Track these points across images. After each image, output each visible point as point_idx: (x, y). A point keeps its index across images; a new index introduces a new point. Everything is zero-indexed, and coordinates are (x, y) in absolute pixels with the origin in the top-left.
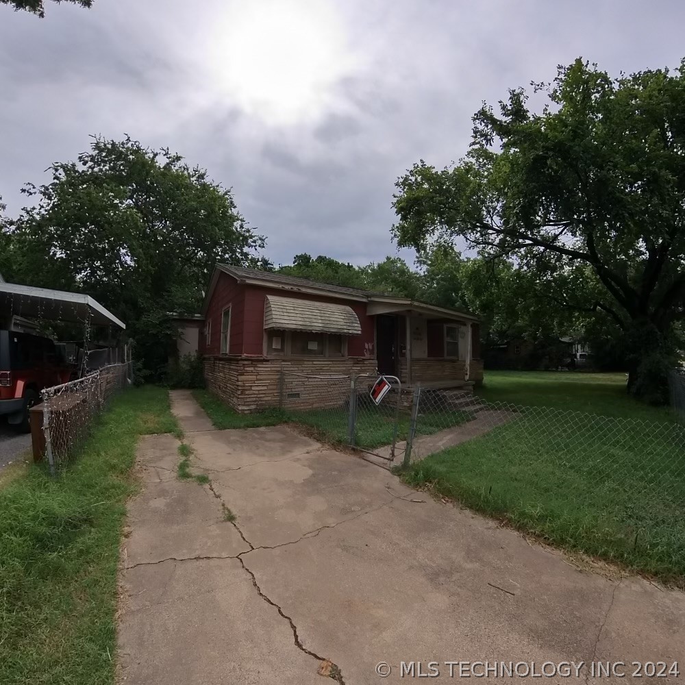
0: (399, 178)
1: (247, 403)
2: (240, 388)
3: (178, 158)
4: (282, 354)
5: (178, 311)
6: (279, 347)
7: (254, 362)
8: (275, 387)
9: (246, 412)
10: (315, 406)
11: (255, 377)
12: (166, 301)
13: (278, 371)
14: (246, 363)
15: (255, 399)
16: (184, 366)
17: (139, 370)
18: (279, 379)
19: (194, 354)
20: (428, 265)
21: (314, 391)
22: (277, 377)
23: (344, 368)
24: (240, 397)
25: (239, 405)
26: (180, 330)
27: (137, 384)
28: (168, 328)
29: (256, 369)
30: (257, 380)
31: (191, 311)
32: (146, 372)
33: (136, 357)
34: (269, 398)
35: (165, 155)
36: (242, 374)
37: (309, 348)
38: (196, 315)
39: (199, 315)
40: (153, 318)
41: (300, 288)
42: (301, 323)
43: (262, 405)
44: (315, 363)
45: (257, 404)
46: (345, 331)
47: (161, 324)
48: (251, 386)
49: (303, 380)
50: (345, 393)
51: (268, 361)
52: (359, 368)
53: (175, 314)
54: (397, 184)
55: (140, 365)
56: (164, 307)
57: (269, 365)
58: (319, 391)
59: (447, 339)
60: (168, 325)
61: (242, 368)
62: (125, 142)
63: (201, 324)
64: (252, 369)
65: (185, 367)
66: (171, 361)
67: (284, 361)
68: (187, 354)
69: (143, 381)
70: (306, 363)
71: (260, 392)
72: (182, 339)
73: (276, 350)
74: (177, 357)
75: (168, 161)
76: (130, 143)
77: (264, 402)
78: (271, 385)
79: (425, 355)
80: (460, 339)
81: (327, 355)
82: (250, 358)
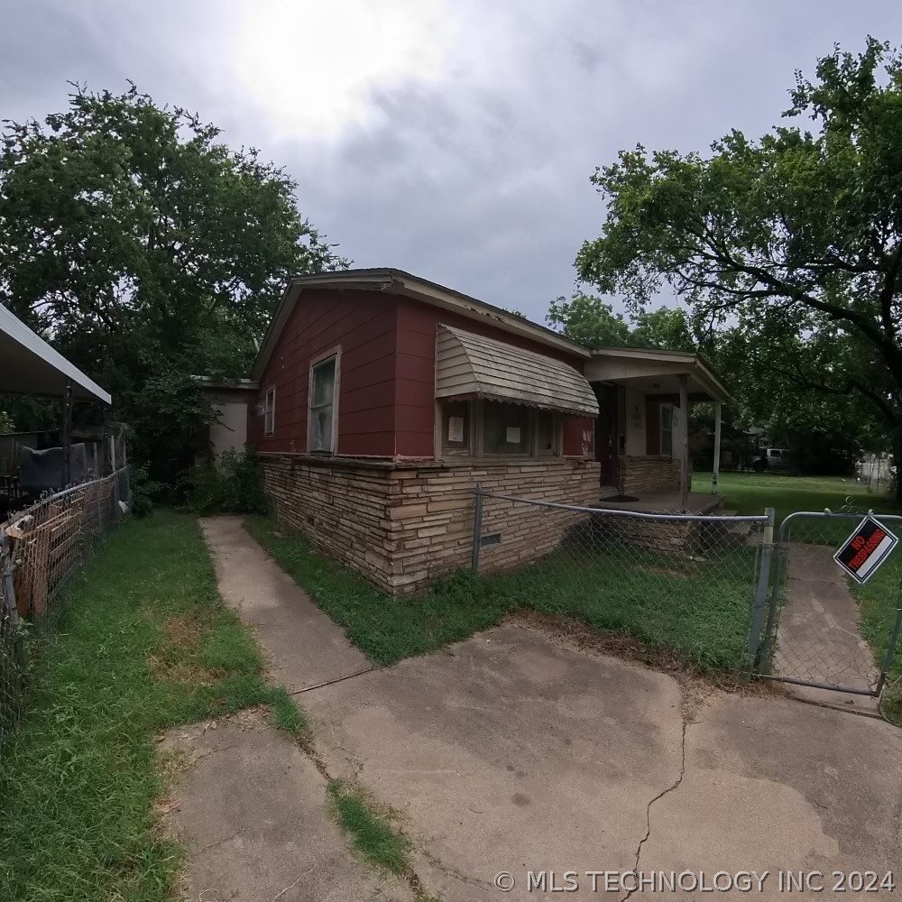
0: (598, 169)
1: (409, 570)
2: (394, 536)
3: (213, 132)
4: (465, 453)
5: (213, 372)
6: (460, 439)
7: (423, 473)
8: (460, 526)
9: (407, 589)
10: (523, 553)
11: (424, 507)
12: (190, 356)
13: (470, 491)
14: (406, 475)
15: (423, 557)
16: (223, 471)
17: (141, 483)
18: (468, 508)
19: (241, 449)
20: (565, 322)
21: (522, 527)
22: (464, 504)
23: (561, 479)
24: (394, 556)
25: (392, 575)
26: (215, 407)
27: (138, 511)
28: (194, 404)
29: (426, 488)
30: (430, 514)
31: (235, 372)
32: (156, 486)
33: (135, 457)
34: (451, 552)
35: (191, 126)
36: (399, 504)
37: (508, 440)
38: (243, 381)
39: (248, 381)
40: (167, 383)
41: (501, 317)
42: (521, 387)
43: (438, 567)
44: (523, 470)
45: (428, 569)
46: (582, 407)
47: (180, 395)
48: (417, 529)
49: (504, 506)
50: (560, 525)
51: (446, 469)
52: (579, 477)
53: (205, 378)
54: (593, 179)
55: (143, 472)
56: (184, 367)
57: (447, 478)
58: (528, 525)
59: (662, 428)
60: (195, 398)
61: (398, 489)
62: (128, 95)
63: (252, 397)
64: (417, 489)
65: (224, 473)
66: (198, 463)
67: (475, 468)
68: (229, 450)
69: (149, 503)
70: (511, 470)
71: (434, 541)
72: (219, 423)
73: (454, 445)
74: (212, 458)
75: (196, 135)
76: (137, 98)
77: (440, 562)
78: (455, 522)
79: (643, 453)
80: (673, 427)
81: (536, 454)
82: (414, 465)
